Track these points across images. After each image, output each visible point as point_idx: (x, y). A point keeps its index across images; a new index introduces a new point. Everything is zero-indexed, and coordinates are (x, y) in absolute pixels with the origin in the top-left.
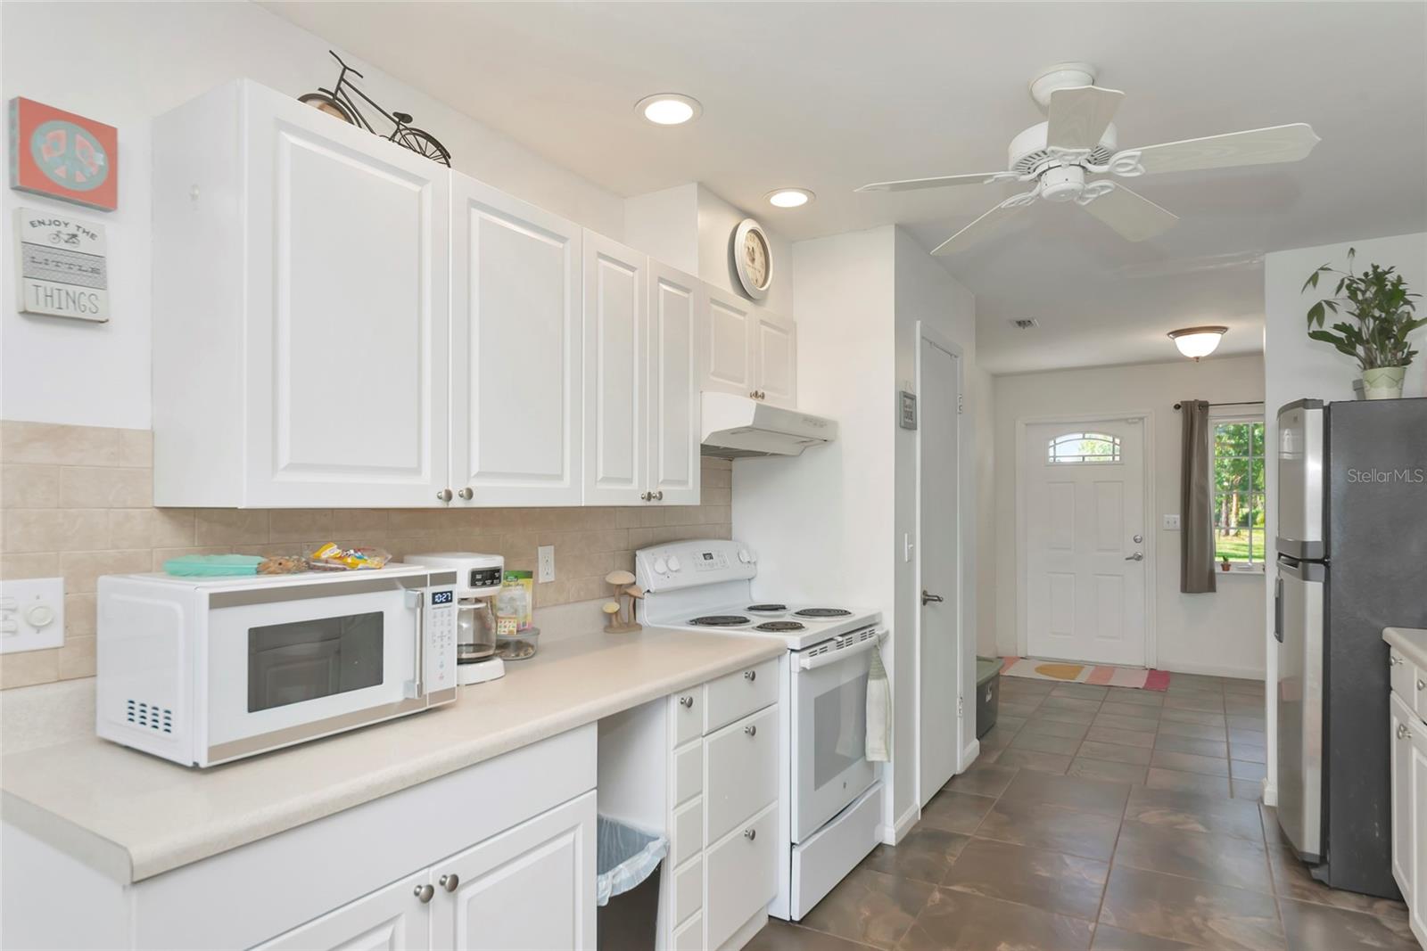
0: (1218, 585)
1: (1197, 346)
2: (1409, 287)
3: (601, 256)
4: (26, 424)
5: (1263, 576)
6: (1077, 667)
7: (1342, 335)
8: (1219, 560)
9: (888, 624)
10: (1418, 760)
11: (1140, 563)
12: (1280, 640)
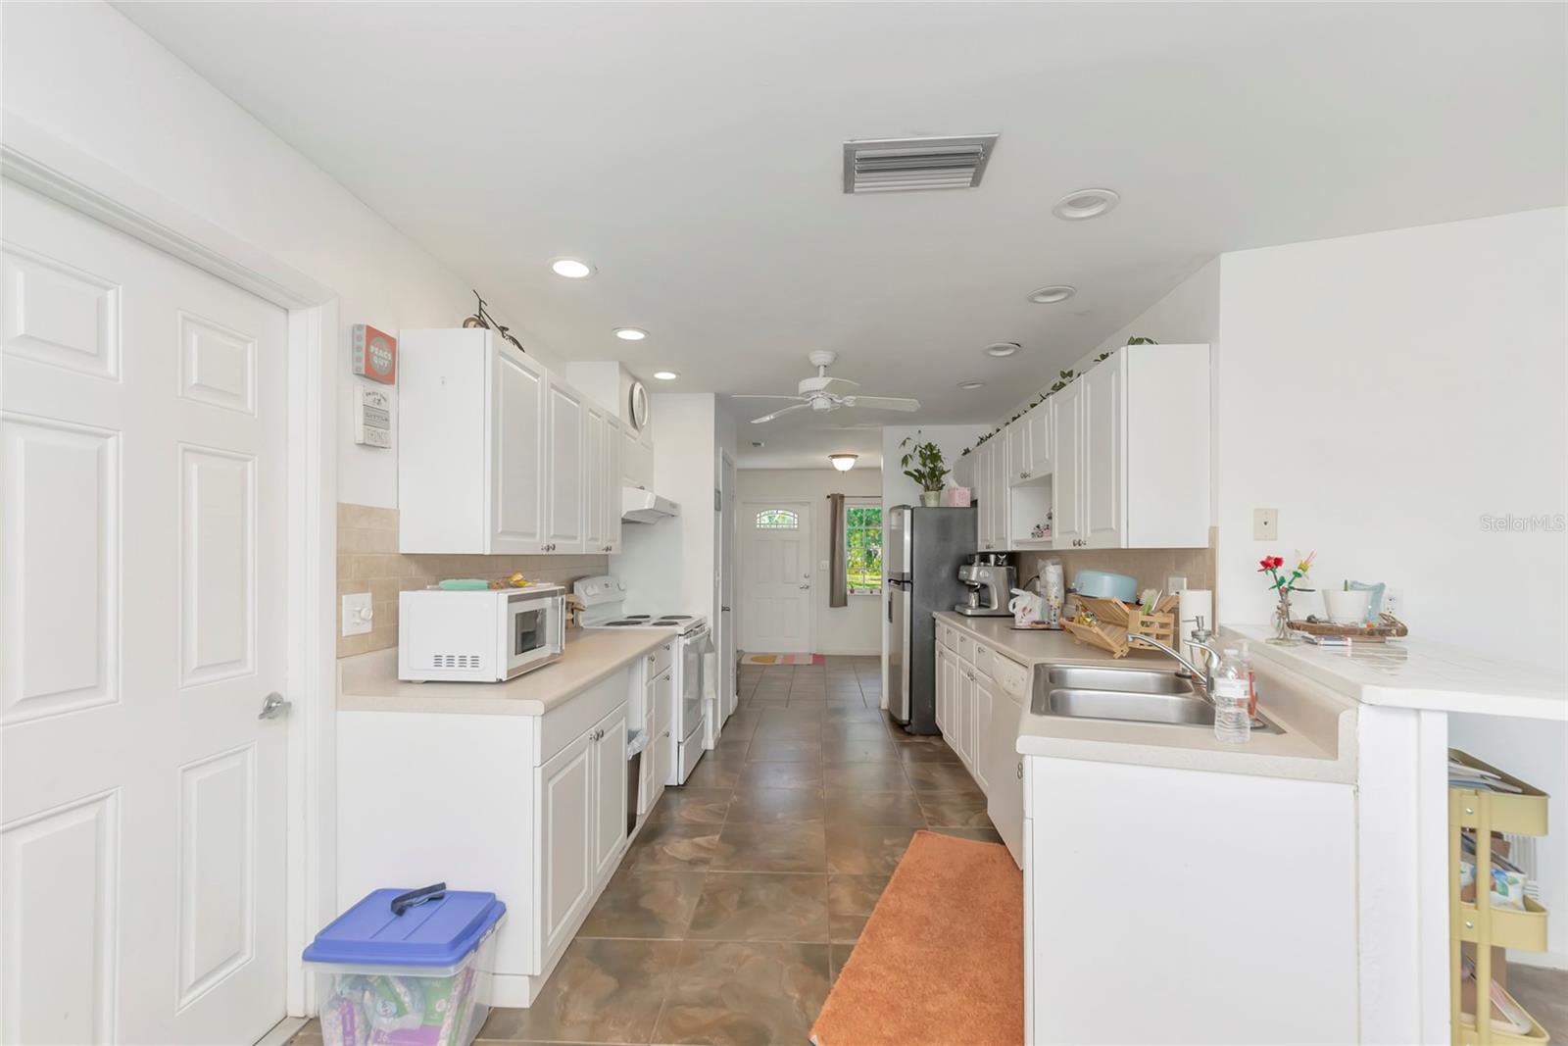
0: (849, 604)
1: (843, 464)
2: (942, 454)
3: (591, 411)
4: (360, 506)
5: (880, 597)
6: (774, 657)
7: (917, 474)
8: (849, 587)
9: (710, 624)
10: (947, 666)
11: (808, 591)
12: (891, 621)
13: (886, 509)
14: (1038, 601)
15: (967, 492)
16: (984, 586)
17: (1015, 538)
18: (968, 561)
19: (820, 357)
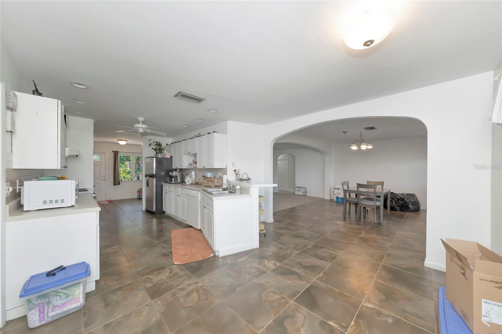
1: (122, 143)
2: (162, 145)
7: (155, 149)
11: (105, 181)
12: (148, 187)
13: (144, 158)
14: (191, 179)
15: (169, 154)
16: (176, 176)
17: (185, 166)
18: (172, 171)
19: (141, 119)
